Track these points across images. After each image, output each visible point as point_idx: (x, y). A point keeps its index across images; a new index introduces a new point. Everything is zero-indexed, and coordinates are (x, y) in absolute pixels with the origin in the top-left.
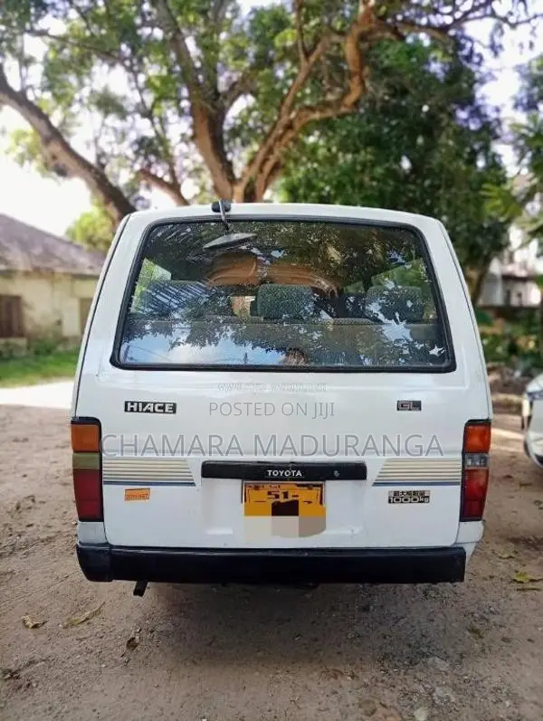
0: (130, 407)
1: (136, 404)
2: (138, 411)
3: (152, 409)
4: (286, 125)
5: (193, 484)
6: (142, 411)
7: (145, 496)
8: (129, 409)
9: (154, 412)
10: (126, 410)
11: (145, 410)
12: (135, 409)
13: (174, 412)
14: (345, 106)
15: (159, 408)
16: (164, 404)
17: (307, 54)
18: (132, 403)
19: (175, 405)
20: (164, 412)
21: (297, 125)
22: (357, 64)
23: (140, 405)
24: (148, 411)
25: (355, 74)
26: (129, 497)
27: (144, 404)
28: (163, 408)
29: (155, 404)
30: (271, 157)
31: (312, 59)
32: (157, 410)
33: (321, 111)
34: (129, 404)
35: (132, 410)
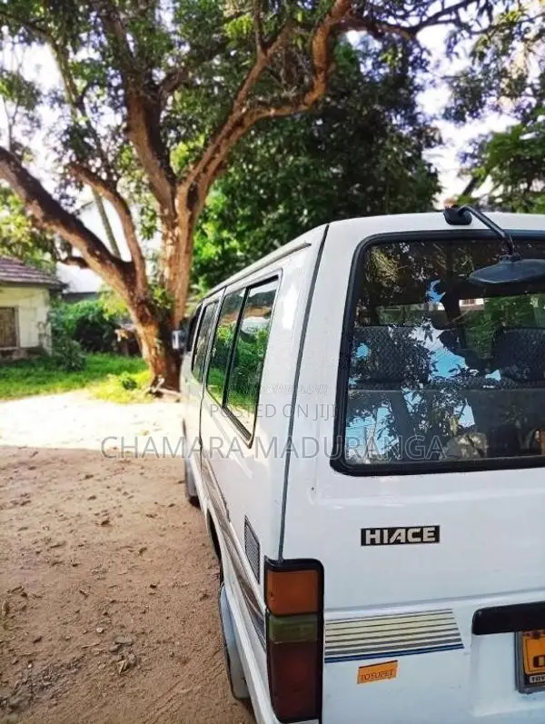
0: (369, 537)
1: (378, 532)
2: (382, 543)
3: (403, 540)
4: (237, 122)
5: (461, 646)
6: (389, 543)
7: (389, 672)
8: (368, 541)
9: (407, 542)
10: (363, 543)
11: (392, 540)
12: (378, 541)
13: (437, 540)
14: (305, 104)
15: (415, 535)
16: (422, 528)
17: (265, 46)
18: (373, 531)
19: (437, 528)
20: (422, 542)
21: (247, 122)
22: (324, 59)
23: (386, 532)
24: (397, 542)
25: (321, 70)
26: (364, 677)
27: (392, 531)
28: (420, 535)
29: (407, 529)
30: (217, 155)
31: (270, 51)
32: (410, 538)
33: (277, 108)
34: (368, 532)
35: (373, 542)
